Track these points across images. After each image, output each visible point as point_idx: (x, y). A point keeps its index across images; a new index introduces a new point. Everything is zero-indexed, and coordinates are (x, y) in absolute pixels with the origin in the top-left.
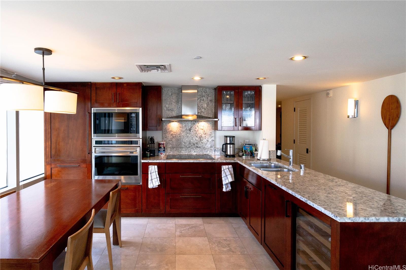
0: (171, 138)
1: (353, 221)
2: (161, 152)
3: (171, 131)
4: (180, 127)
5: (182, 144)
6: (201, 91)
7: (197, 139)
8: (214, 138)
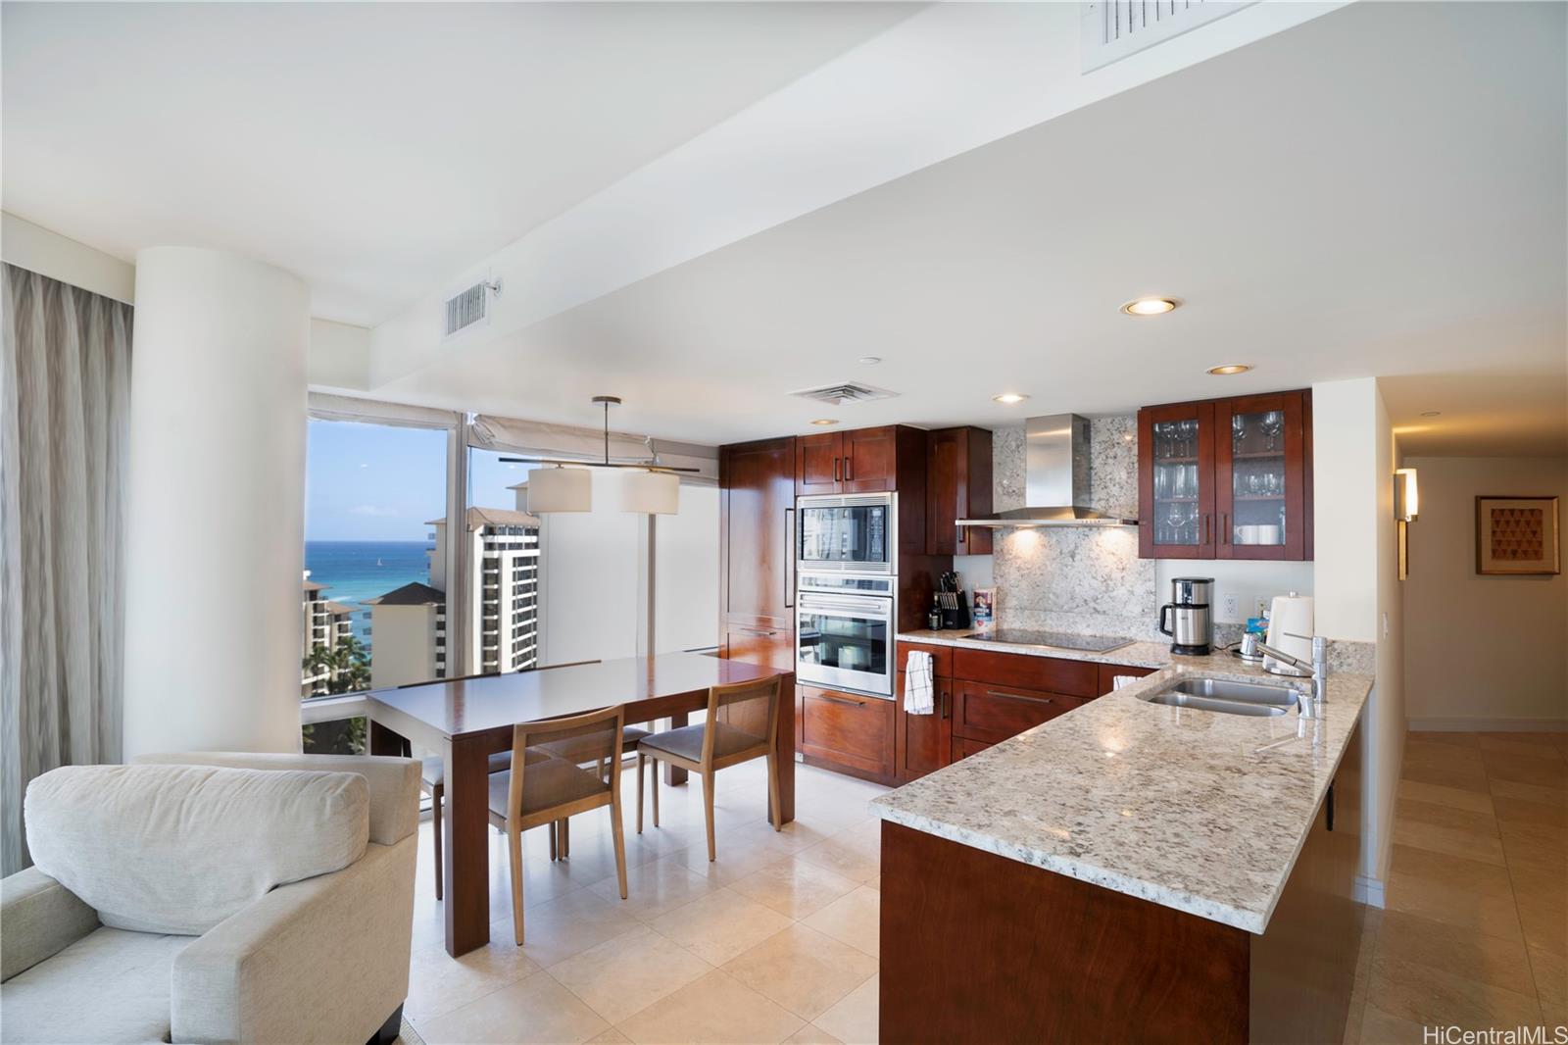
0: (1015, 579)
1: (898, 822)
2: (980, 619)
3: (1016, 557)
4: (1044, 546)
5: (1049, 598)
6: (1108, 430)
7: (1095, 583)
8: (1152, 583)
